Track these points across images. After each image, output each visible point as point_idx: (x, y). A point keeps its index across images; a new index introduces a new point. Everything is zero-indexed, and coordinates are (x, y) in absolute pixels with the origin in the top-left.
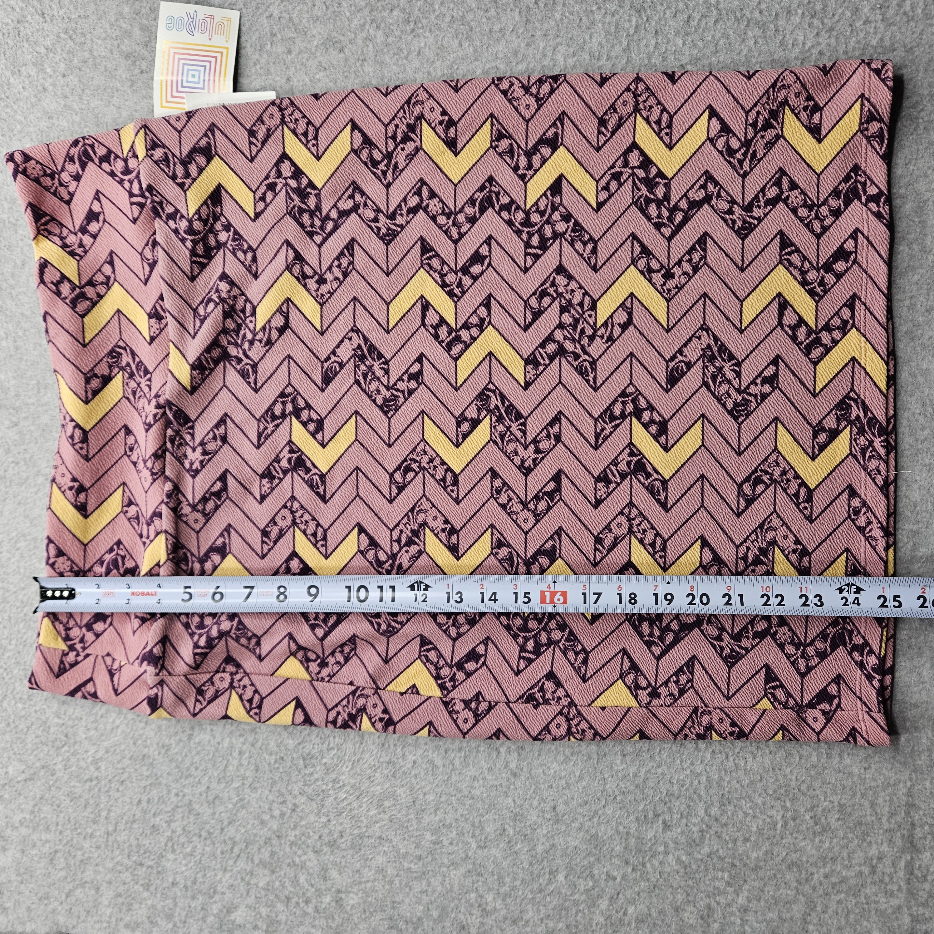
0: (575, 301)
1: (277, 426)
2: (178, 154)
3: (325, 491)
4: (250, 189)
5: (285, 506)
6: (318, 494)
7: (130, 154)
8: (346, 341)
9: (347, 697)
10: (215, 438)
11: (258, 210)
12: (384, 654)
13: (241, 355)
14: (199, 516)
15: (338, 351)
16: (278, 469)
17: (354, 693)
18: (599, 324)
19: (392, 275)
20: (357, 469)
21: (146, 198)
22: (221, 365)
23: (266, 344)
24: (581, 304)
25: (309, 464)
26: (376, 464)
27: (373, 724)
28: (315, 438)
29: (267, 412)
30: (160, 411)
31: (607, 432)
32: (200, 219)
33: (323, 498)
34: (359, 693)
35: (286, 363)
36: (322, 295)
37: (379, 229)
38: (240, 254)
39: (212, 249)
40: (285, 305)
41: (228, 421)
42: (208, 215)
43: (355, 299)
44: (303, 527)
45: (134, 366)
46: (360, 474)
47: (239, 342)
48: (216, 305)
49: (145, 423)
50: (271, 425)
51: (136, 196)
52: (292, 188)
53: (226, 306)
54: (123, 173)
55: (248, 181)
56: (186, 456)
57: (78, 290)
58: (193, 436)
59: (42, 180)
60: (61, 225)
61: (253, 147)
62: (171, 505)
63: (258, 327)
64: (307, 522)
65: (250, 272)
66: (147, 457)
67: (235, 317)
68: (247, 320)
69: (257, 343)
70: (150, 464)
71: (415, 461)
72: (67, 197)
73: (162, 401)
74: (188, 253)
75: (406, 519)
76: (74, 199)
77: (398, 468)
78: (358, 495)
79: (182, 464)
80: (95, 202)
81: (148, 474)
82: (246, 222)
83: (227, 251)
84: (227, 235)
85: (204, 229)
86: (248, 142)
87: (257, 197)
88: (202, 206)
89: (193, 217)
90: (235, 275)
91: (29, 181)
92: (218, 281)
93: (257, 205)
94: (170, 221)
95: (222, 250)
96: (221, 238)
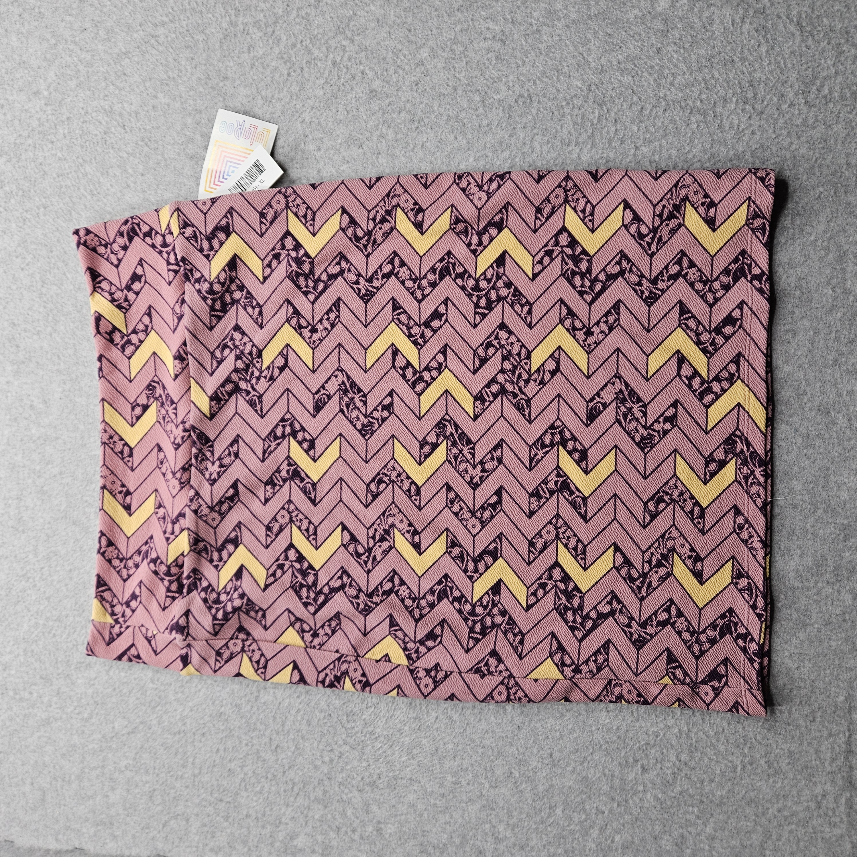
0: (514, 352)
1: (279, 444)
2: (204, 233)
3: (315, 496)
4: (259, 258)
5: (283, 508)
6: (310, 498)
7: (167, 231)
8: (333, 378)
9: (334, 662)
10: (230, 454)
11: (265, 275)
12: (363, 630)
13: (250, 389)
14: (216, 515)
15: (326, 386)
16: (279, 478)
17: (339, 659)
18: (533, 370)
19: (369, 327)
20: (341, 479)
21: (180, 266)
22: (234, 397)
23: (269, 380)
24: (519, 354)
25: (303, 475)
26: (355, 476)
27: (354, 685)
28: (308, 454)
29: (270, 433)
30: (187, 434)
31: (539, 457)
32: (219, 282)
33: (314, 502)
34: (343, 659)
35: (285, 395)
36: (314, 342)
37: (359, 290)
38: (250, 309)
39: (227, 305)
40: (285, 350)
41: (240, 441)
42: (225, 279)
43: (340, 345)
44: (298, 524)
45: (164, 397)
46: (343, 483)
47: (248, 378)
48: (232, 350)
49: (174, 443)
50: (274, 444)
51: (172, 264)
52: (292, 258)
53: (238, 351)
54: (162, 246)
55: (258, 252)
56: (207, 469)
57: (126, 338)
58: (212, 453)
59: (98, 248)
60: (111, 283)
61: (263, 225)
62: (193, 508)
63: (264, 368)
64: (301, 520)
65: (257, 323)
66: (177, 470)
67: (244, 359)
68: (255, 362)
69: (262, 379)
70: (178, 475)
71: (386, 475)
72: (116, 262)
73: (187, 426)
74: (208, 309)
75: (379, 521)
76: (122, 264)
77: (373, 480)
78: (341, 500)
79: (204, 475)
80: (139, 267)
81: (176, 483)
82: (256, 284)
83: (239, 307)
84: (241, 294)
85: (222, 290)
86: (259, 221)
87: (265, 264)
88: (221, 272)
89: (214, 280)
90: (245, 326)
91: (89, 251)
92: (232, 331)
93: (265, 271)
94: (196, 283)
95: (235, 306)
96: (235, 297)
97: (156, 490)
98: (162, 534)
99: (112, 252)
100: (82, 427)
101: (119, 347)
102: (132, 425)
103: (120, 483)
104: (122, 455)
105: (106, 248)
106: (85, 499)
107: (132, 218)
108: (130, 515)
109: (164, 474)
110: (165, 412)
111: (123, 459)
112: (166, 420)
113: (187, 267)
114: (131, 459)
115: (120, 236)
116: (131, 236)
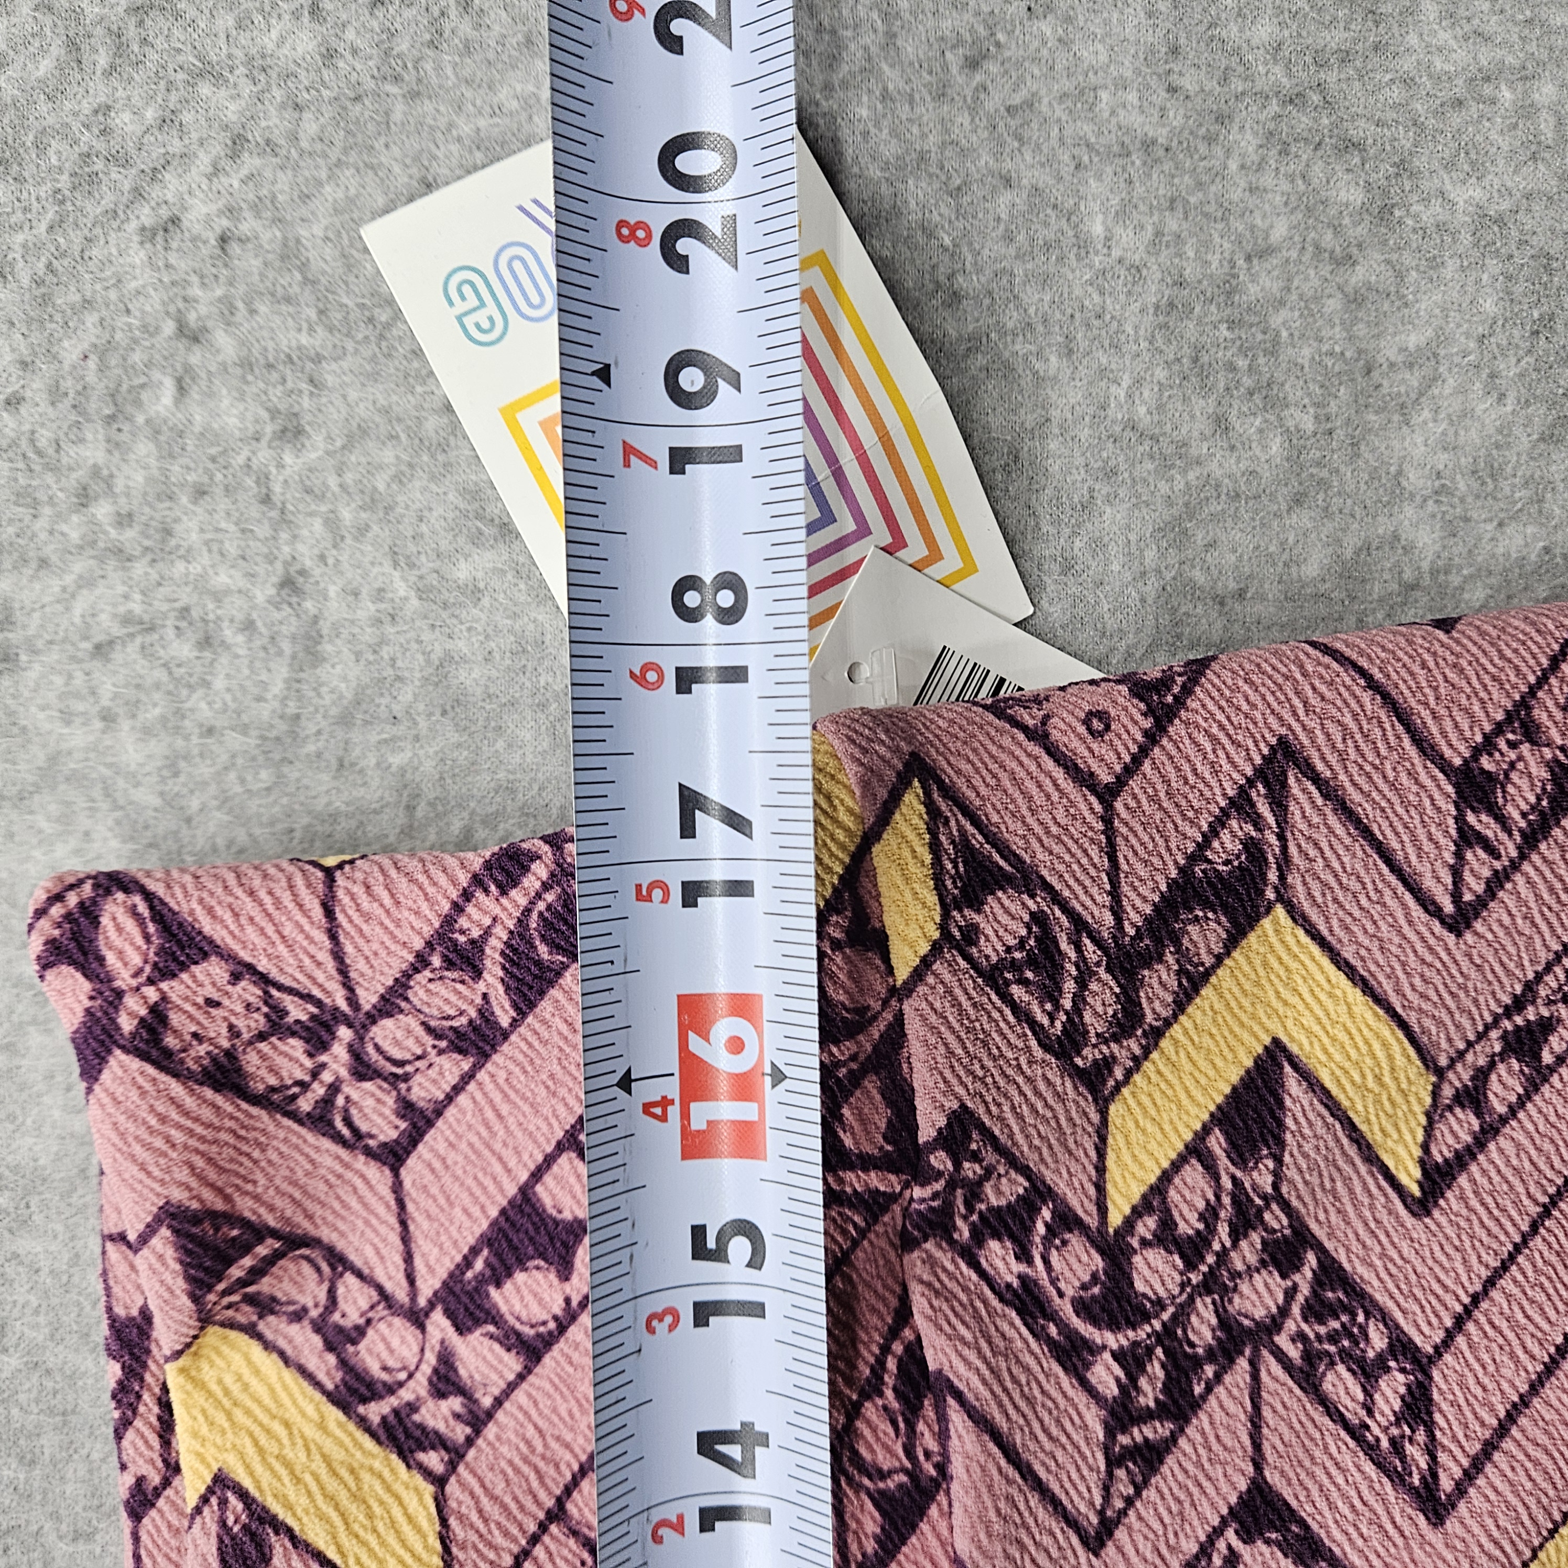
2: (1104, 925)
4: (1429, 1061)
11: (1442, 1153)
32: (1167, 1237)
39: (1197, 1363)
42: (1209, 1215)
55: (1428, 1028)
59: (251, 1061)
60: (339, 1265)
61: (1476, 858)
65: (1399, 1479)
72: (386, 1130)
76: (436, 1139)
80: (567, 1164)
82: (1383, 1215)
83: (1271, 1366)
84: (1278, 1284)
85: (1183, 1286)
86: (1453, 832)
87: (1447, 1092)
88: (1177, 1166)
89: (1129, 1224)
90: (1322, 1504)
91: (176, 1088)
92: (1230, 1534)
93: (1441, 1128)
94: (994, 1245)
95: (1243, 1364)
96: (1248, 1307)
99: (361, 1070)
105: (319, 1046)
115: (449, 964)
116: (539, 963)
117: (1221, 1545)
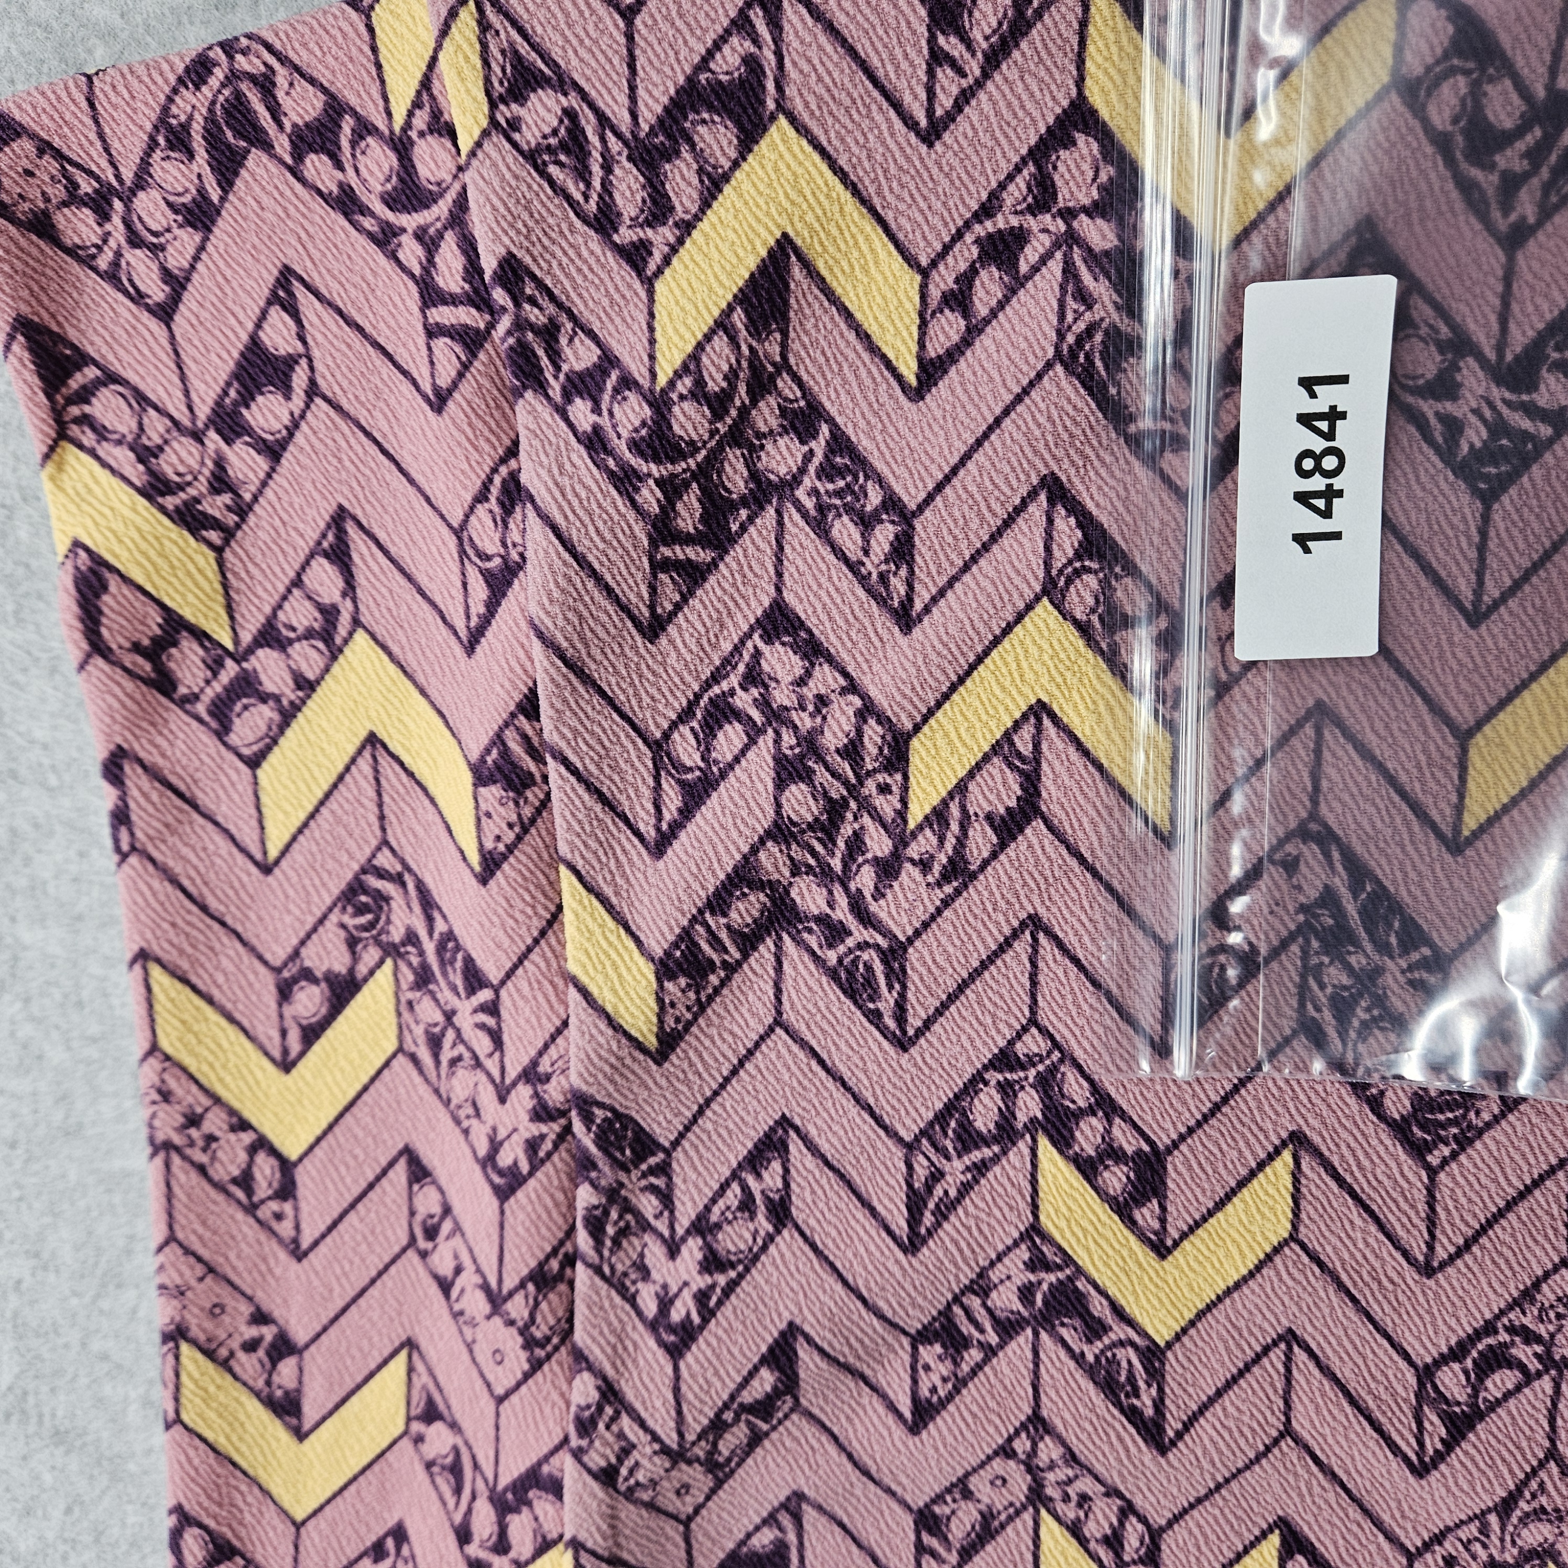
1: (981, 1168)
2: (623, 119)
3: (1159, 1404)
4: (910, 260)
5: (1006, 1451)
6: (1133, 1415)
7: (421, 120)
8: (1278, 870)
10: (747, 1205)
11: (934, 349)
13: (842, 913)
14: (693, 1474)
16: (982, 1316)
19: (1495, 623)
20: (1290, 1337)
21: (494, 312)
22: (767, 949)
23: (945, 877)
25: (1099, 1307)
28: (1130, 1222)
29: (941, 1118)
30: (551, 1129)
32: (699, 393)
33: (1155, 1434)
35: (1022, 947)
37: (1454, 427)
38: (845, 530)
39: (733, 507)
40: (1027, 731)
41: (795, 1146)
42: (732, 376)
44: (1070, 1512)
45: (430, 947)
46: (1300, 1355)
47: (836, 864)
48: (753, 734)
49: (489, 1161)
50: (958, 1165)
51: (452, 300)
52: (1091, 256)
53: (788, 739)
54: (390, 201)
55: (903, 226)
56: (645, 1272)
57: (231, 669)
58: (667, 1199)
59: (60, 222)
60: (142, 400)
61: (944, 75)
62: (596, 1460)
63: (916, 813)
64: (1084, 1499)
65: (883, 601)
66: (510, 1283)
67: (822, 776)
68: (870, 787)
69: (909, 873)
70: (518, 1308)
71: (1529, 1337)
72: (157, 292)
73: (554, 1093)
74: (640, 531)
75: (1473, 1529)
76: (189, 300)
77: (1457, 1353)
78: (1287, 1431)
79: (632, 1300)
80: (277, 315)
81: (512, 1342)
82: (884, 398)
83: (792, 515)
84: (800, 450)
85: (712, 433)
86: (925, 51)
87: (935, 294)
88: (708, 338)
89: (672, 384)
90: (823, 617)
91: (12, 230)
92: (756, 636)
93: (934, 328)
94: (578, 401)
95: (771, 511)
96: (773, 465)
97: (410, 1344)
98: (451, 1541)
99: (135, 241)
100: (56, 1055)
101: (201, 708)
102: (286, 1065)
103: (246, 1309)
104: (249, 1192)
105: (103, 216)
106: (96, 1345)
107: (228, 47)
108: (300, 1435)
109: (445, 1286)
110: (439, 1017)
111: (251, 1209)
112: (447, 1054)
113: (533, 314)
114: (288, 1207)
115: (171, 146)
116: (229, 146)
117: (749, 644)
